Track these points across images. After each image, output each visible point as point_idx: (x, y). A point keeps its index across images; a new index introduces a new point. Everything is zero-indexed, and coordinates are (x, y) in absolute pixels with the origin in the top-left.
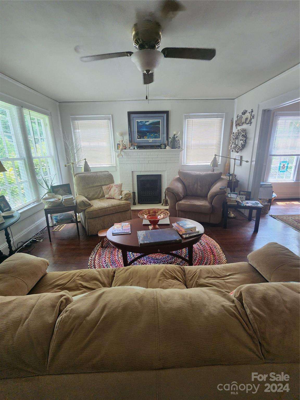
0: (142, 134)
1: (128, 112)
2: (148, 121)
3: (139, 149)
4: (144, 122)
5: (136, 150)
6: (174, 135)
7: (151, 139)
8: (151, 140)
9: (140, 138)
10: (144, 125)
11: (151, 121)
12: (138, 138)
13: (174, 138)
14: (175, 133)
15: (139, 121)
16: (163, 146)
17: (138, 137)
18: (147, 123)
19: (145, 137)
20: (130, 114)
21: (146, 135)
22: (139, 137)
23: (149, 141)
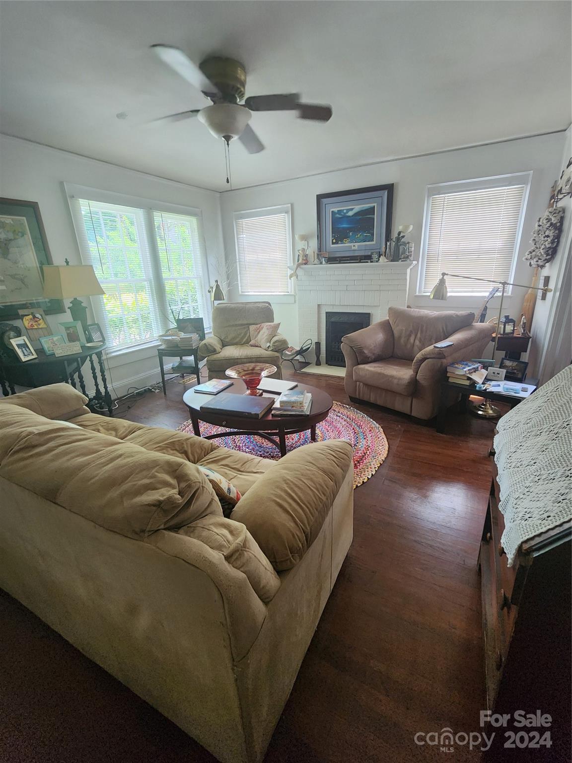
0: (340, 235)
1: (317, 195)
2: (352, 209)
3: (330, 264)
4: (345, 211)
5: (325, 265)
6: (399, 233)
7: (357, 244)
8: (355, 246)
9: (336, 243)
10: (345, 218)
11: (357, 208)
12: (333, 243)
13: (398, 239)
14: (401, 228)
15: (336, 210)
16: (375, 256)
17: (332, 240)
18: (350, 213)
19: (346, 241)
20: (320, 197)
21: (347, 237)
22: (334, 241)
23: (353, 248)
